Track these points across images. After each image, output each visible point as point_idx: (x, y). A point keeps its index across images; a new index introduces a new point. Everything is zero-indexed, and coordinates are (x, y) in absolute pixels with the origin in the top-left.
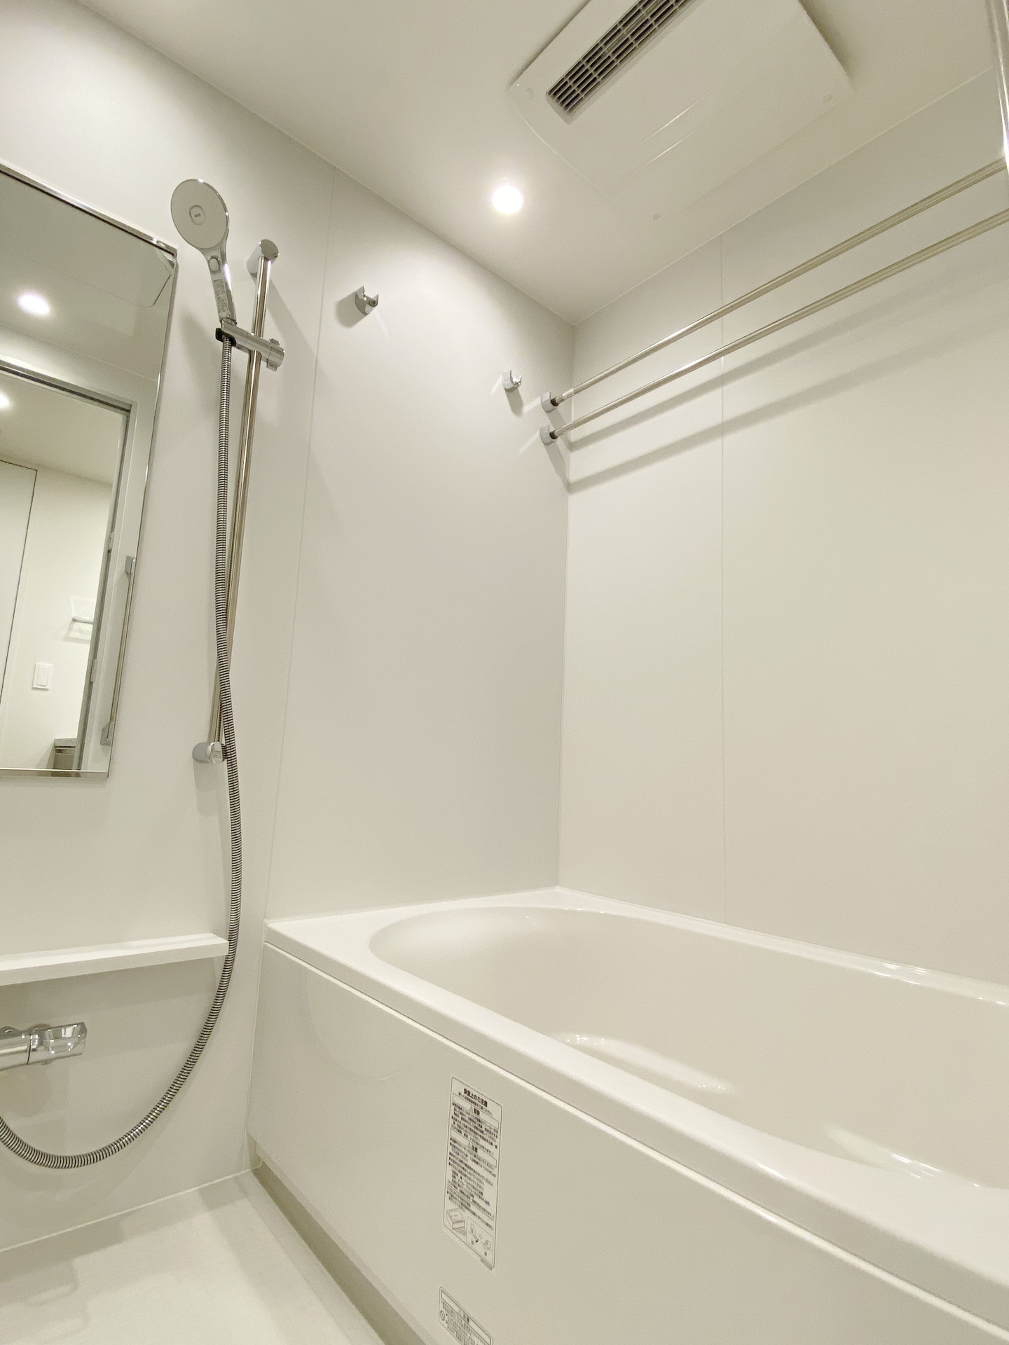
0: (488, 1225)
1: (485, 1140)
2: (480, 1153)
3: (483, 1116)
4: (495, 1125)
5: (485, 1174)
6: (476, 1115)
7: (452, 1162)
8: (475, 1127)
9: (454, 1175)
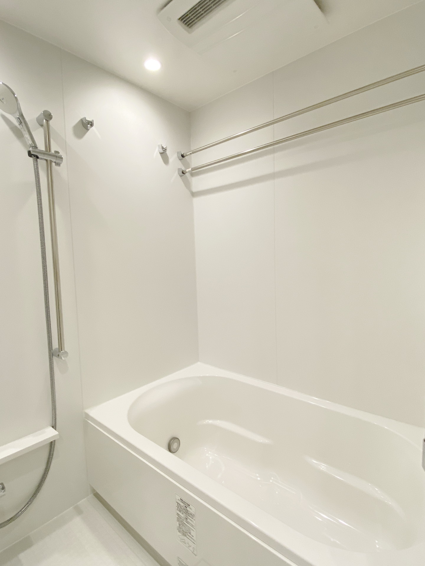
0: (194, 543)
1: (190, 516)
2: (188, 520)
3: (188, 509)
4: (193, 513)
5: (191, 527)
6: (185, 508)
7: (178, 520)
8: (186, 512)
9: (180, 525)
